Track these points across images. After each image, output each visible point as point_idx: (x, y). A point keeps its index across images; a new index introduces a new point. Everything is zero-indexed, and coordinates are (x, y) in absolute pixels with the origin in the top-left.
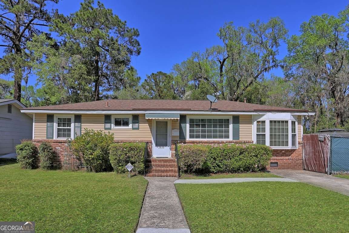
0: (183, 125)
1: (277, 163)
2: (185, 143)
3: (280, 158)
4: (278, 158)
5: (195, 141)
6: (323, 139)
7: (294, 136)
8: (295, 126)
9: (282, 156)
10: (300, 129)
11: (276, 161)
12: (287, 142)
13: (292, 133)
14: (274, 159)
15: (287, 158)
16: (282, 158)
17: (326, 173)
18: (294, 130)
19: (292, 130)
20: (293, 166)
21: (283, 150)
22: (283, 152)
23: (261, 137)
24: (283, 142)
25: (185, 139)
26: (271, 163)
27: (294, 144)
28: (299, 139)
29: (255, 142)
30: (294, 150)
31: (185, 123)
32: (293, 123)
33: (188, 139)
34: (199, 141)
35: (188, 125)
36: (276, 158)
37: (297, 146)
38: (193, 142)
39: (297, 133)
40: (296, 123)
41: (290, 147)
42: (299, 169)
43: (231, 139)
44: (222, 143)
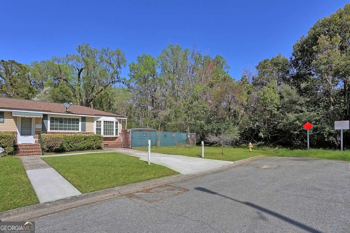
0: (45, 121)
1: (108, 145)
2: (46, 133)
3: (109, 142)
4: (108, 142)
5: (54, 132)
6: (128, 132)
7: (117, 130)
8: (117, 124)
9: (110, 140)
10: (120, 126)
11: (107, 143)
12: (113, 133)
13: (116, 128)
14: (106, 142)
15: (113, 141)
16: (110, 142)
17: (130, 148)
18: (117, 127)
19: (116, 126)
20: (117, 146)
21: (111, 137)
22: (111, 138)
23: (98, 130)
24: (111, 133)
25: (46, 130)
26: (105, 145)
27: (117, 134)
28: (119, 131)
29: (95, 133)
30: (117, 137)
31: (47, 119)
32: (117, 123)
33: (49, 130)
34: (58, 132)
35: (49, 122)
36: (107, 142)
37: (119, 135)
38: (53, 133)
39: (118, 128)
40: (118, 123)
41: (114, 136)
42: (119, 148)
43: (80, 131)
44: (74, 133)
